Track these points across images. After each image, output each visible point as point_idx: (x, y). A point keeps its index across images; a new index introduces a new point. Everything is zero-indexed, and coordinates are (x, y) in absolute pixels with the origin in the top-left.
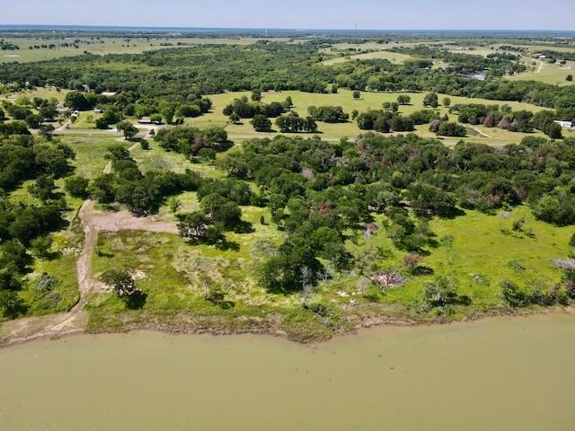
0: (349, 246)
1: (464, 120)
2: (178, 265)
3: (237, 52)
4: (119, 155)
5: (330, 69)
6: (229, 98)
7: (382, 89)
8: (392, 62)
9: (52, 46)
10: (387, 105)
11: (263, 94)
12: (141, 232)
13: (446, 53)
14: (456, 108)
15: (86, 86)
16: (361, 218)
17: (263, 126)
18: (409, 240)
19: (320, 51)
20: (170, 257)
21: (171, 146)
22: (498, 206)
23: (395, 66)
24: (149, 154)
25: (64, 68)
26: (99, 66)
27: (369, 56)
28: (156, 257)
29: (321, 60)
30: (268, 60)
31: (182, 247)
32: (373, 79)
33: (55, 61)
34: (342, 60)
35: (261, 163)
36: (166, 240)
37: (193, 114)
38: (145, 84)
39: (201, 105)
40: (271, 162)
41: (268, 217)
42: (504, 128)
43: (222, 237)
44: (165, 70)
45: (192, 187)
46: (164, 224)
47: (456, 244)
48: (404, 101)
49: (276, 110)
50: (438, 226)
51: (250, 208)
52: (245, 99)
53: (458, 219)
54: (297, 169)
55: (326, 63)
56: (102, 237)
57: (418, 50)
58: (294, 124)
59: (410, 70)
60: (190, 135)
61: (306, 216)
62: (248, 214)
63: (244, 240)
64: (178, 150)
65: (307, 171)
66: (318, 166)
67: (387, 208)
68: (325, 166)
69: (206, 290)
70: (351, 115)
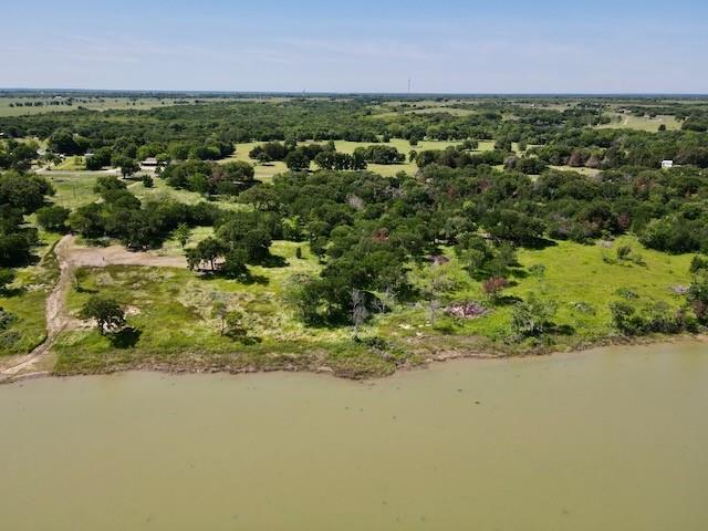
0: (412, 279)
2: (184, 300)
4: (108, 186)
9: (38, 104)
10: (451, 150)
11: (299, 143)
12: (137, 267)
14: (534, 151)
16: (424, 248)
17: (299, 163)
18: (483, 269)
20: (175, 292)
21: (182, 183)
22: (597, 235)
28: (157, 291)
31: (191, 284)
36: (170, 274)
38: (153, 132)
39: (221, 146)
41: (306, 251)
42: (593, 168)
43: (245, 270)
45: (207, 222)
46: (171, 256)
47: (548, 274)
48: (471, 147)
49: (315, 153)
50: (525, 257)
51: (283, 243)
53: (548, 250)
54: (341, 200)
56: (82, 273)
58: (341, 161)
61: (357, 242)
62: (278, 248)
63: (275, 273)
64: (190, 189)
65: (355, 202)
66: (368, 198)
67: (459, 236)
68: (379, 198)
69: (225, 325)
70: (408, 156)
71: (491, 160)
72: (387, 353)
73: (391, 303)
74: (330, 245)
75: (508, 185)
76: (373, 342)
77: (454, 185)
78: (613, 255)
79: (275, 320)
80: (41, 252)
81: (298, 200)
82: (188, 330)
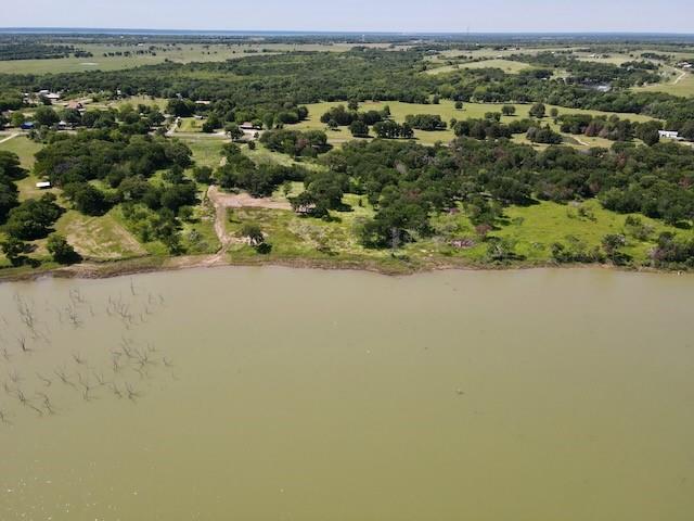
0: (433, 223)
1: (566, 129)
2: (292, 230)
3: (330, 60)
4: (230, 151)
5: (434, 78)
6: (325, 107)
7: (488, 99)
8: (506, 72)
9: (127, 54)
10: (489, 115)
11: (360, 104)
12: (260, 208)
13: (573, 61)
14: (561, 119)
15: (178, 95)
16: (445, 202)
17: (360, 132)
18: (483, 217)
19: (426, 58)
20: (286, 225)
21: (275, 146)
22: (571, 198)
23: (508, 75)
24: (257, 153)
25: (150, 76)
26: (185, 76)
27: (481, 65)
28: (275, 224)
29: (425, 69)
30: (365, 69)
31: (294, 220)
32: (481, 89)
33: (137, 69)
34: (449, 69)
35: (359, 161)
36: (281, 214)
37: (292, 121)
38: (239, 93)
39: (299, 112)
40: (369, 159)
41: (365, 202)
42: (605, 137)
43: (327, 213)
44: (255, 79)
45: (298, 179)
46: (279, 202)
47: (525, 224)
48: (508, 111)
49: (373, 118)
50: (513, 212)
51: (350, 195)
52: (342, 108)
53: (532, 208)
54: (391, 165)
55: (431, 73)
56: (230, 211)
57: (539, 58)
58: (393, 130)
59: (523, 81)
60: (293, 137)
61: (397, 198)
62: (348, 199)
63: (345, 216)
64: (282, 150)
65: (401, 168)
66: (411, 164)
67: (468, 196)
68: (418, 165)
69: (317, 245)
70: (449, 124)
71: (518, 128)
72: (410, 264)
73: (417, 238)
74: (381, 198)
75: (517, 156)
76: (403, 258)
77: (476, 155)
78: (575, 212)
79: (346, 243)
80: (200, 197)
81: (361, 164)
82: (298, 246)
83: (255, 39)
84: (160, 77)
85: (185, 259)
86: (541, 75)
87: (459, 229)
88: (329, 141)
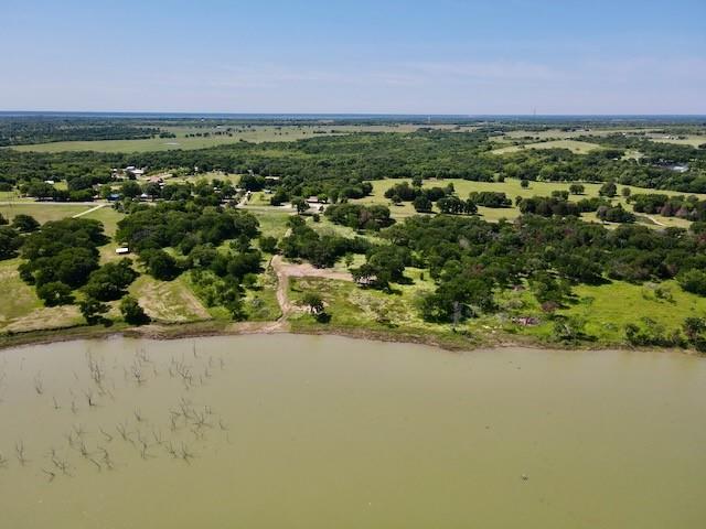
0: (496, 300)
1: (639, 209)
2: (353, 300)
3: (395, 140)
4: (295, 223)
5: (498, 158)
6: (390, 183)
7: (555, 178)
8: (574, 152)
9: (206, 135)
10: (556, 194)
11: (423, 181)
12: (322, 278)
13: (646, 141)
14: (635, 198)
15: (250, 171)
16: (509, 278)
17: (423, 206)
18: (551, 296)
19: (491, 139)
20: (347, 295)
21: (338, 219)
22: (647, 278)
23: (576, 155)
24: (321, 225)
25: (225, 154)
26: (257, 154)
27: (548, 146)
28: (335, 294)
29: (490, 149)
30: (430, 149)
31: (355, 291)
32: (548, 168)
33: (214, 148)
34: (515, 149)
35: (421, 235)
36: (342, 284)
37: (356, 196)
38: (307, 170)
39: (363, 187)
40: (431, 234)
41: (427, 275)
42: (684, 218)
43: (388, 285)
44: (323, 157)
45: (361, 251)
46: (340, 273)
47: (595, 303)
48: (577, 190)
49: (437, 195)
50: (582, 290)
51: (411, 269)
52: (406, 184)
53: (603, 287)
54: (453, 240)
55: (496, 152)
56: (293, 280)
57: (609, 139)
58: (457, 205)
59: (592, 160)
60: (357, 211)
61: (460, 273)
62: (409, 272)
63: (406, 289)
64: (345, 224)
65: (464, 243)
66: (474, 240)
67: (535, 272)
68: (482, 240)
69: (376, 316)
70: (514, 201)
71: (587, 207)
72: (470, 340)
73: (479, 313)
74: (443, 272)
75: (587, 234)
76: (464, 333)
77: (543, 232)
78: (652, 293)
79: (406, 316)
80: (264, 265)
81: (422, 239)
82: (357, 317)
83: (325, 122)
84: (234, 155)
85: (246, 325)
86: (611, 155)
87: (525, 306)
88: (392, 216)
